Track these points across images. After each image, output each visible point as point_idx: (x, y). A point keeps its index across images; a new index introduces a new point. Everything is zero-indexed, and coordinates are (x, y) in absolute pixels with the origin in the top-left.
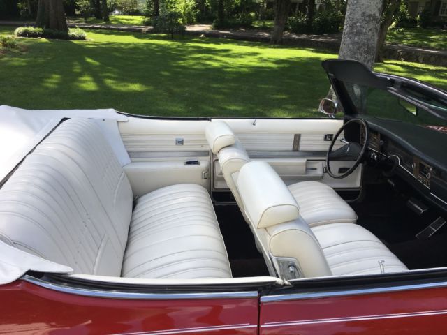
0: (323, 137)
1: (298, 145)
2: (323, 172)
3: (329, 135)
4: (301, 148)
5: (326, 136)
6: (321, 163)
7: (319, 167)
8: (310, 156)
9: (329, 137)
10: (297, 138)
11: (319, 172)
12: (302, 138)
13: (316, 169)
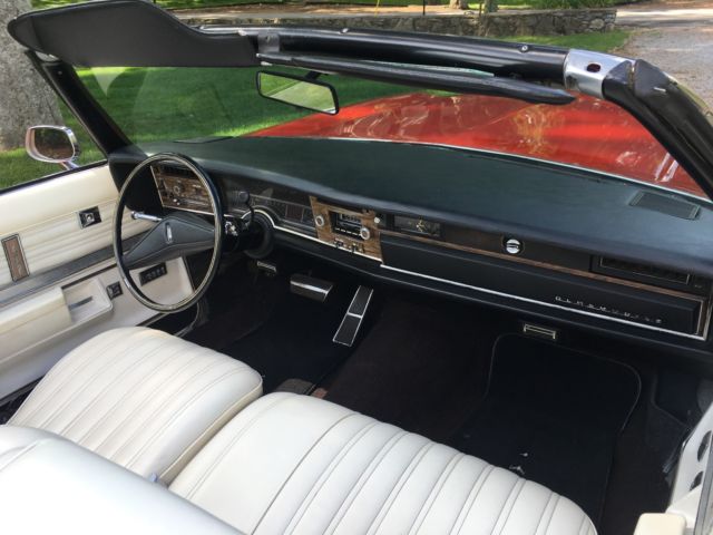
0: (76, 221)
1: (22, 262)
2: (111, 299)
3: (88, 211)
4: (33, 267)
5: (82, 216)
6: (95, 280)
7: (95, 290)
8: (64, 276)
9: (91, 216)
10: (12, 246)
11: (102, 303)
12: (24, 242)
13: (88, 300)
